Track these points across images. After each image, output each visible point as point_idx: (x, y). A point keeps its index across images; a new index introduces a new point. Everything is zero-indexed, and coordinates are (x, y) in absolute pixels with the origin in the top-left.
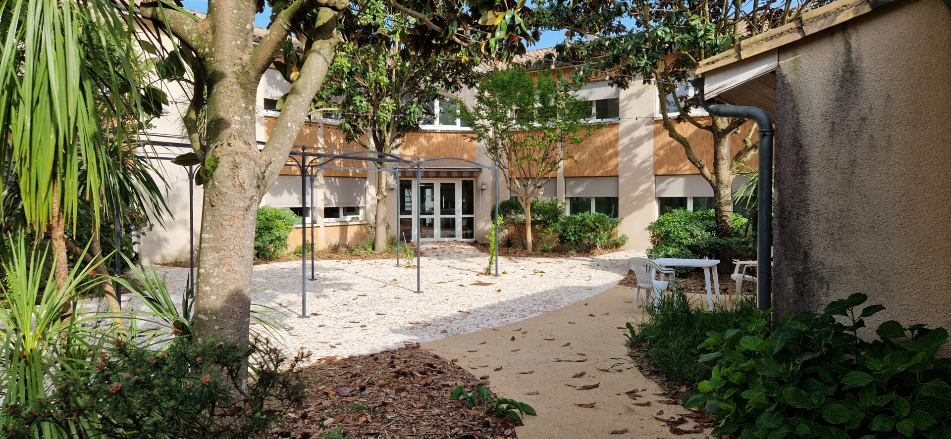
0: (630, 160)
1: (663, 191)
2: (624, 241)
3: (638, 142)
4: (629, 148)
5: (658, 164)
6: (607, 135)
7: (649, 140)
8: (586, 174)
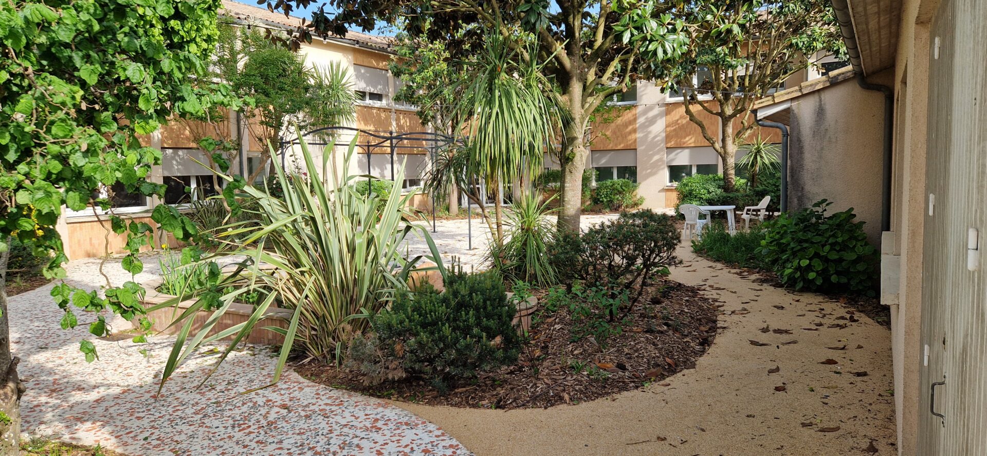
0: (646, 136)
1: (673, 160)
2: (642, 202)
3: (652, 121)
4: (644, 126)
5: (668, 138)
6: (628, 116)
7: (661, 118)
8: (610, 147)
